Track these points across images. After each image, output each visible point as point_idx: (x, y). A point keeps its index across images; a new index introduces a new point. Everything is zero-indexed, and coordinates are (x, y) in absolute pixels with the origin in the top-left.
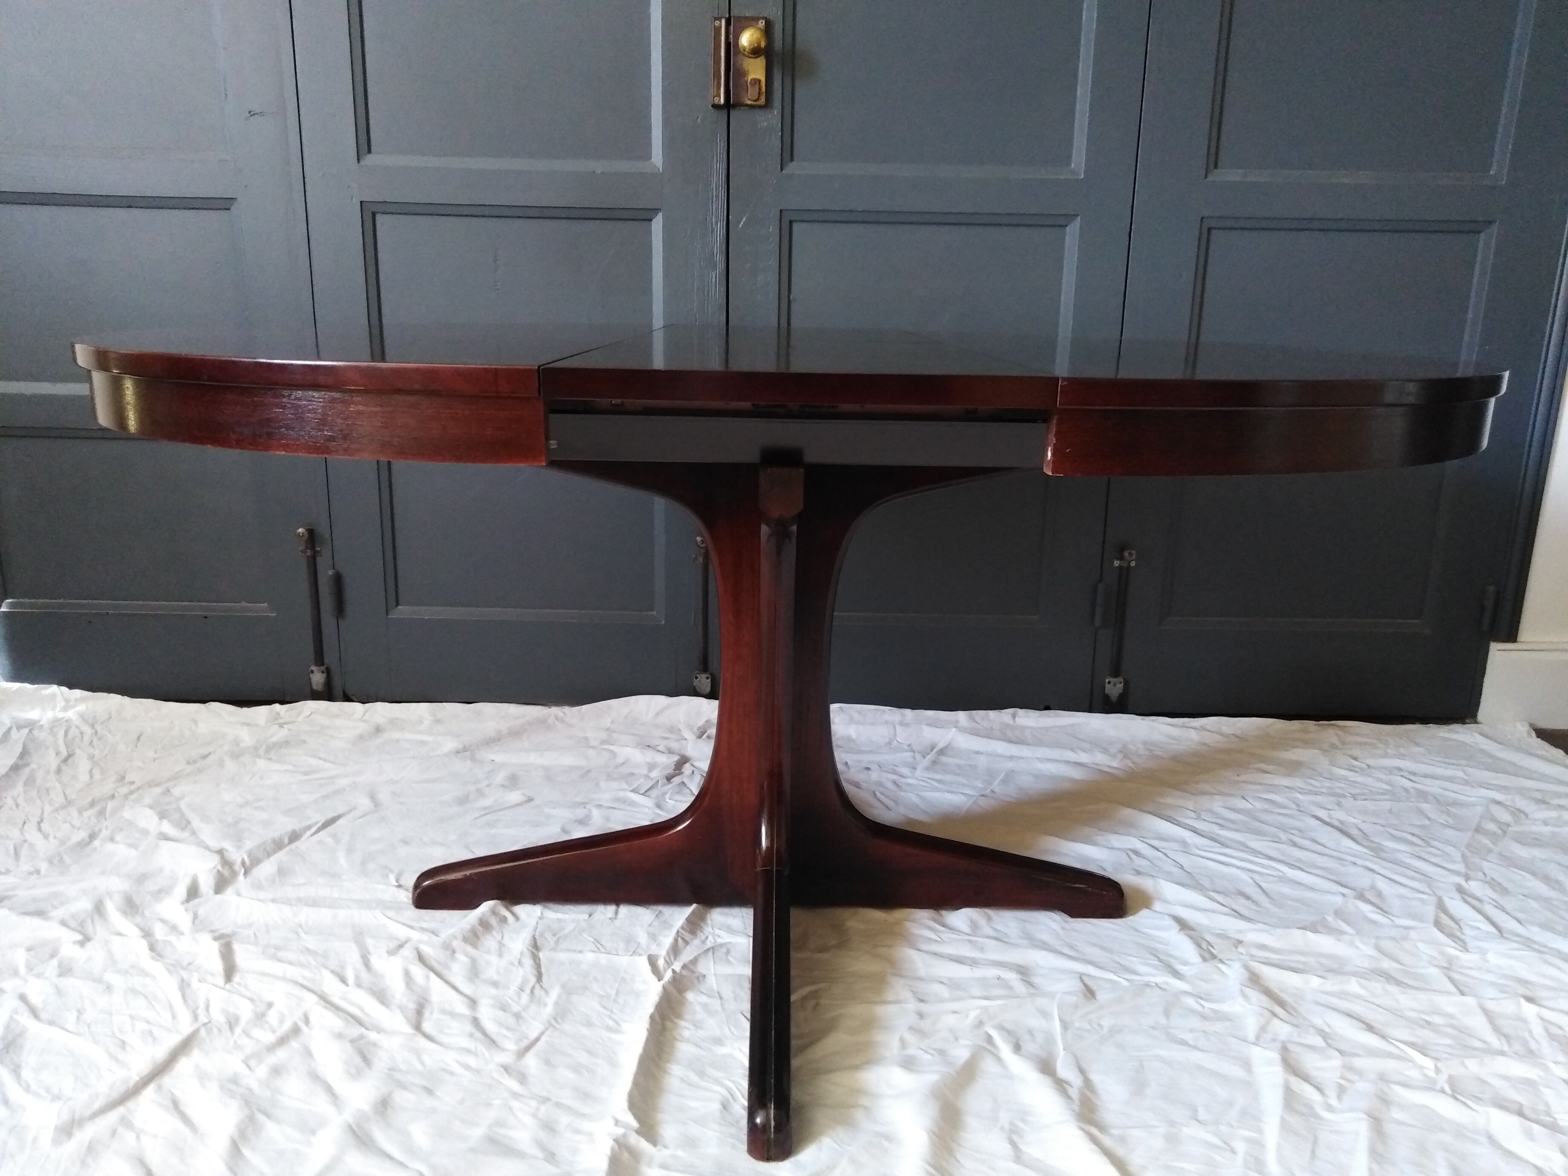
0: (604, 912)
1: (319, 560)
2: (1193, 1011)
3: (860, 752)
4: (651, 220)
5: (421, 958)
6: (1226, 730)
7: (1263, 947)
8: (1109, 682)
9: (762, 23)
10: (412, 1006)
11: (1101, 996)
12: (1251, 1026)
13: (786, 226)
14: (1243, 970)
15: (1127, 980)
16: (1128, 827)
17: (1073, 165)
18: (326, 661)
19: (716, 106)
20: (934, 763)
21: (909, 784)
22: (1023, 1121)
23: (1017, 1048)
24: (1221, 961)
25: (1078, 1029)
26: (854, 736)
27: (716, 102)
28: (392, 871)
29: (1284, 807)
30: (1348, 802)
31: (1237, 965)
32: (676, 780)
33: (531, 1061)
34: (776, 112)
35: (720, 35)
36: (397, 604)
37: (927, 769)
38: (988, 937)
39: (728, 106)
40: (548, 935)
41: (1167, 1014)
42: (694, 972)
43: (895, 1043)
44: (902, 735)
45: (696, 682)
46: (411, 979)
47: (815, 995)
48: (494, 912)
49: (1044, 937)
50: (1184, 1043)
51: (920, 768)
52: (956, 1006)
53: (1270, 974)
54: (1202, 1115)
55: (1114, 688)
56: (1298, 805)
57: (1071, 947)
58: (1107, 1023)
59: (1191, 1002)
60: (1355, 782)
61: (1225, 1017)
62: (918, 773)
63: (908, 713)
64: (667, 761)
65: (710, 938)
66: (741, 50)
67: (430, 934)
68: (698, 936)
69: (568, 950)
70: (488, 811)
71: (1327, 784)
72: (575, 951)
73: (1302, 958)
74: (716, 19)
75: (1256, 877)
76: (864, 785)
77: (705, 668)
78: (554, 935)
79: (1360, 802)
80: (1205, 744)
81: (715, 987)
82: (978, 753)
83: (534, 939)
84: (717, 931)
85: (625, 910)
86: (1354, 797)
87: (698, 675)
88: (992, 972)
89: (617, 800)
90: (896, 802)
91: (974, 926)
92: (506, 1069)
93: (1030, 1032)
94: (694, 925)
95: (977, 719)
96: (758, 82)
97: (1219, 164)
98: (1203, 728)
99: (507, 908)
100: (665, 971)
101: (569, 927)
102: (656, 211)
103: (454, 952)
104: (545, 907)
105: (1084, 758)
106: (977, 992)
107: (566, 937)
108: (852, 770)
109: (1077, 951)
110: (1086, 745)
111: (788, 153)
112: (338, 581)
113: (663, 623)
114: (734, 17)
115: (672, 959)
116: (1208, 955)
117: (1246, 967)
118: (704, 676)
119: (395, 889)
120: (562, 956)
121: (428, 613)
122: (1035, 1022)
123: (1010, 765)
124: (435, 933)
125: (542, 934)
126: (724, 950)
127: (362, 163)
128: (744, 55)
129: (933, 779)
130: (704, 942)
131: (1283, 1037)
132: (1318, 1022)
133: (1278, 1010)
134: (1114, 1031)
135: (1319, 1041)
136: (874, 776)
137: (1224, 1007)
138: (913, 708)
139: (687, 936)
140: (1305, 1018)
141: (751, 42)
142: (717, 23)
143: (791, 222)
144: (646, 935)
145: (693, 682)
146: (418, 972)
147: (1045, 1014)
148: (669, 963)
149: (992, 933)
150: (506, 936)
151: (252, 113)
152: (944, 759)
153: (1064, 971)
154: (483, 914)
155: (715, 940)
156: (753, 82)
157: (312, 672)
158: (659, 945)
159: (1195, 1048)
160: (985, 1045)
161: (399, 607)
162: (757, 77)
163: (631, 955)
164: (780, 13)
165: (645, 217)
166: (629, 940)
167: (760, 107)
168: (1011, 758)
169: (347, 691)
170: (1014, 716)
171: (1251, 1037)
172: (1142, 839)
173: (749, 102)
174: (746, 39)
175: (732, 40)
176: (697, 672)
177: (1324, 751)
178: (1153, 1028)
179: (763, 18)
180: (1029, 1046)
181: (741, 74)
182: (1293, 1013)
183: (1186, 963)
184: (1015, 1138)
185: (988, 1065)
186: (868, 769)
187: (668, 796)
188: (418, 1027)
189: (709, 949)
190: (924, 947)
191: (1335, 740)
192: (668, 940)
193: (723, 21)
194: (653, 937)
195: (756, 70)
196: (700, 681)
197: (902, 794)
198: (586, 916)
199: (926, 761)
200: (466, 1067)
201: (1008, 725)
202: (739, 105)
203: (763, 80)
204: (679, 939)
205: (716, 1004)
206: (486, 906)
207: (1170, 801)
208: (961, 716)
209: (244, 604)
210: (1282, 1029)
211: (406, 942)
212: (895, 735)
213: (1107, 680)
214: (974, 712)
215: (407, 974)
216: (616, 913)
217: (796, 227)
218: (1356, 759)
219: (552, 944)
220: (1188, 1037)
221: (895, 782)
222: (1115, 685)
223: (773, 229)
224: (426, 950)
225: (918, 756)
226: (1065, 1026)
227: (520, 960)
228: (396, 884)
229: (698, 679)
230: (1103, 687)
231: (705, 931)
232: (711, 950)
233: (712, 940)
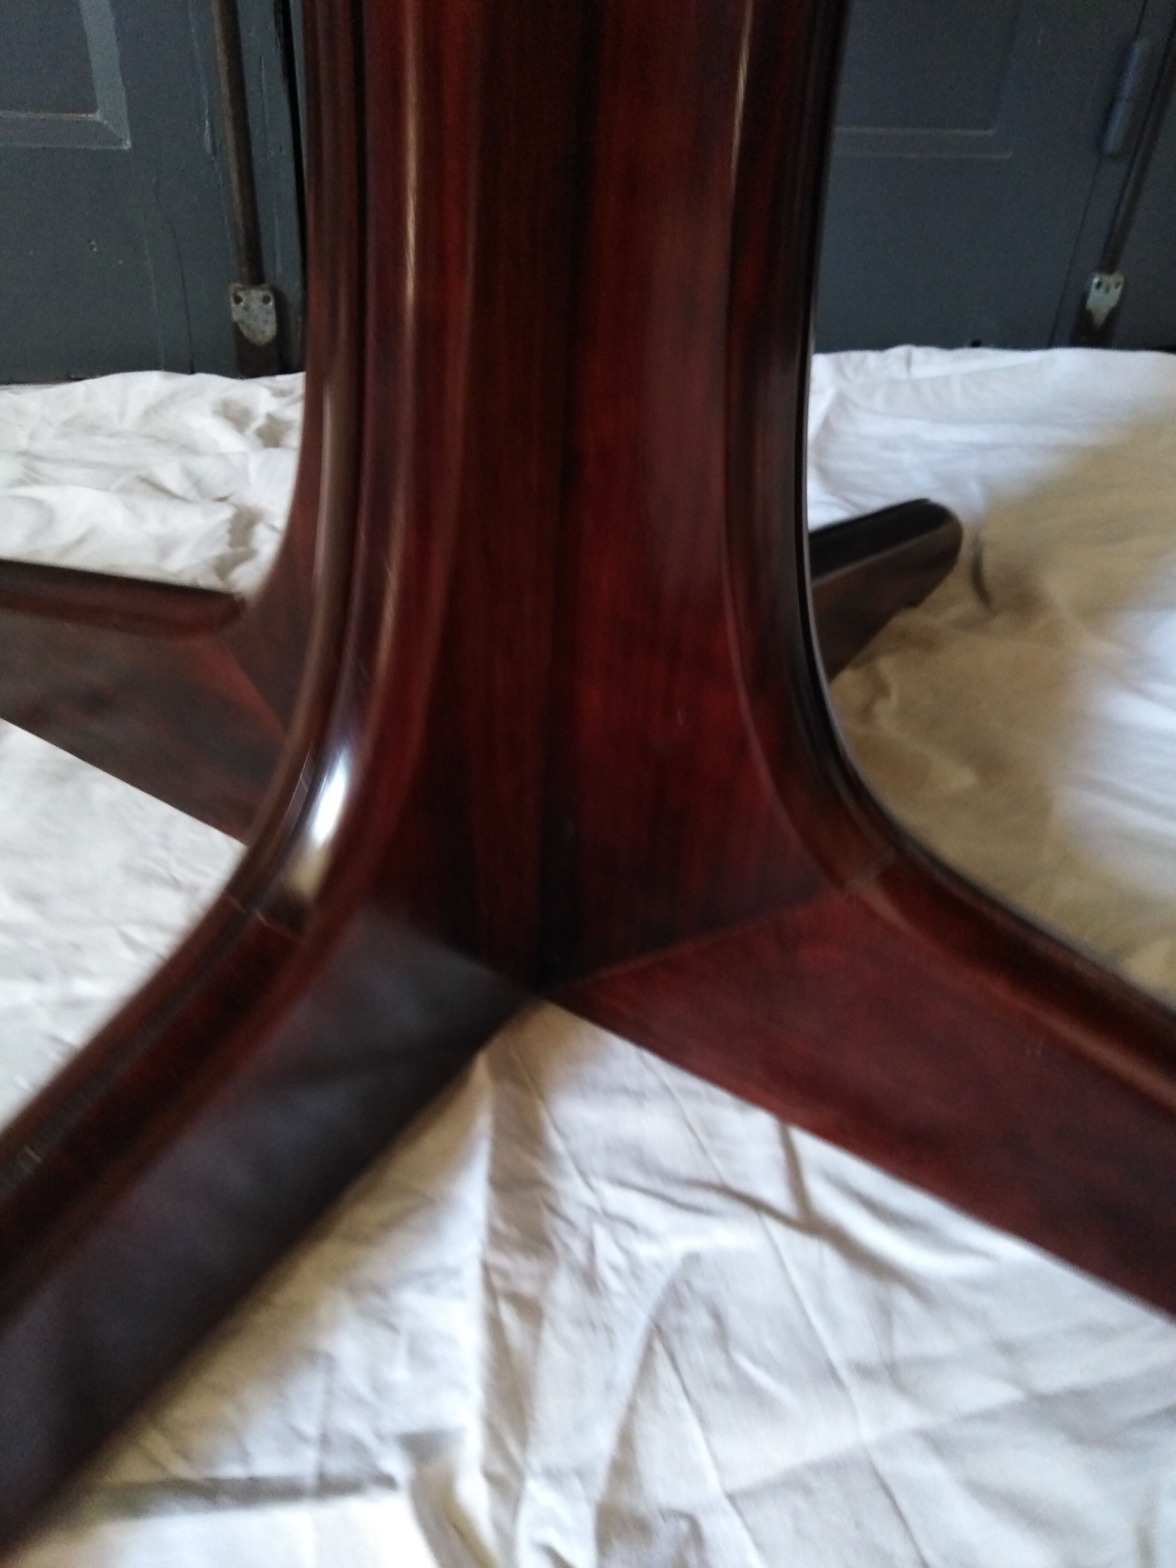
8: (1099, 285)
45: (237, 313)
55: (1104, 297)
65: (608, 1250)
68: (557, 1243)
77: (254, 274)
87: (241, 294)
113: (127, 145)
118: (256, 294)
145: (228, 311)
155: (627, 1253)
176: (239, 285)
196: (247, 308)
213: (1096, 280)
222: (1108, 290)
229: (242, 304)
230: (1085, 296)
231: (570, 1210)
232: (658, 1346)
233: (618, 1257)
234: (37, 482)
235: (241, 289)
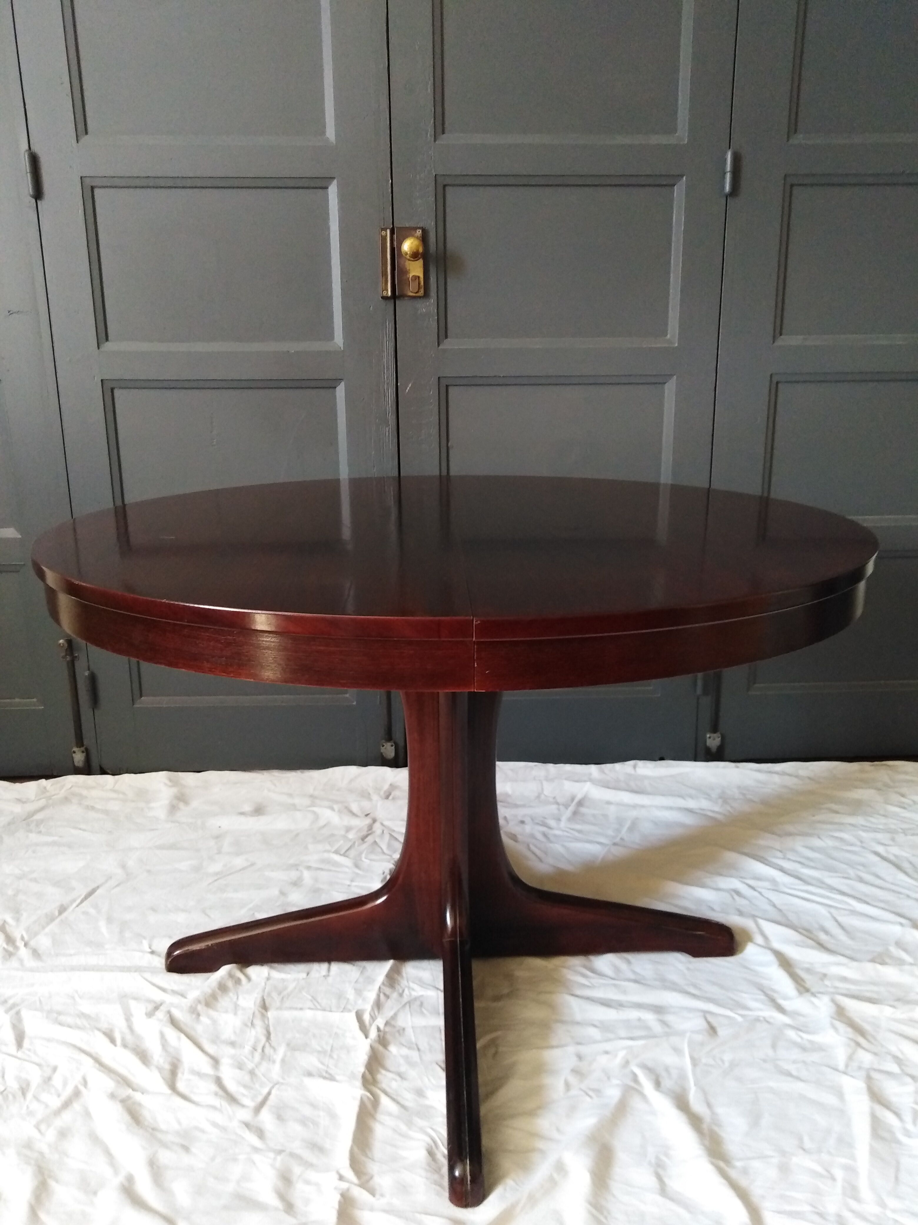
0: (319, 969)
1: (77, 664)
2: (795, 1044)
3: (516, 806)
4: (336, 388)
5: (173, 1022)
6: (802, 773)
7: (844, 979)
8: (710, 738)
9: (419, 232)
10: (167, 1067)
11: (721, 1032)
12: (840, 1056)
13: (443, 390)
14: (831, 1004)
15: (742, 1016)
16: (730, 870)
17: (669, 336)
18: (85, 743)
19: (385, 298)
20: (575, 813)
21: (555, 836)
22: (667, 1155)
23: (658, 1084)
24: (813, 995)
25: (706, 1065)
26: (510, 792)
27: (385, 294)
28: (145, 938)
29: (852, 845)
30: (901, 838)
31: (826, 999)
32: (370, 839)
33: (266, 1118)
34: (433, 300)
35: (386, 243)
36: (141, 696)
37: (569, 820)
38: (629, 980)
39: (394, 297)
40: (274, 995)
41: (774, 1046)
42: (394, 1027)
43: (560, 1085)
44: (548, 789)
45: (383, 750)
46: (166, 1040)
47: (493, 1043)
48: (231, 975)
49: (674, 977)
50: (789, 1074)
51: (564, 818)
52: (608, 1046)
53: (853, 1006)
54: (808, 1144)
55: (713, 741)
56: (861, 842)
57: (695, 986)
58: (728, 1057)
59: (792, 1034)
60: (904, 817)
61: (819, 1048)
62: (563, 824)
63: (551, 768)
64: (363, 823)
65: (406, 992)
66: (404, 255)
67: (180, 997)
68: (397, 989)
69: (291, 1008)
70: (220, 875)
71: (883, 820)
72: (296, 1009)
73: (875, 988)
74: (382, 229)
75: (833, 911)
76: (520, 837)
77: (389, 737)
78: (279, 994)
79: (910, 837)
80: (785, 787)
81: (413, 1039)
82: (609, 803)
83: (264, 1000)
84: (412, 985)
85: (336, 967)
86: (905, 832)
87: (384, 744)
88: (634, 1014)
89: (323, 861)
90: (546, 853)
91: (617, 970)
92: (247, 1125)
93: (667, 1069)
94: (392, 979)
95: (606, 771)
96: (417, 278)
97: (784, 331)
98: (783, 774)
99: (241, 971)
100: (371, 1025)
101: (291, 987)
102: (339, 380)
103: (199, 1015)
104: (271, 967)
105: (691, 804)
106: (623, 1033)
107: (289, 995)
108: (511, 824)
109: (700, 989)
110: (693, 792)
111: (443, 333)
112: (93, 679)
113: (355, 703)
114: (397, 227)
115: (376, 1013)
116: (802, 987)
117: (833, 1001)
118: (389, 744)
119: (149, 955)
120: (287, 1014)
121: (165, 701)
122: (670, 1059)
123: (634, 813)
124: (183, 996)
125: (269, 994)
126: (418, 1003)
127: (102, 349)
128: (406, 258)
129: (573, 829)
130: (401, 995)
131: (866, 1065)
132: (893, 1049)
133: (861, 1040)
134: (733, 1065)
135: (894, 1068)
136: (528, 828)
137: (817, 1038)
138: (555, 762)
139: (388, 991)
140: (882, 1046)
141: (411, 248)
142: (383, 233)
143: (447, 386)
144: (353, 991)
145: (380, 749)
146: (172, 1034)
147: (677, 1051)
148: (373, 1018)
149: (632, 976)
150: (240, 997)
151: (11, 312)
152: (583, 810)
153: (690, 1010)
154: (222, 978)
155: (410, 993)
156: (413, 278)
157: (74, 752)
158: (364, 1000)
159: (798, 1078)
160: (632, 1084)
161: (143, 698)
162: (417, 274)
163: (342, 1012)
164: (433, 223)
165: (331, 385)
166: (340, 996)
167: (420, 297)
168: (635, 806)
169: (103, 766)
170: (635, 767)
171: (841, 1067)
172: (741, 878)
173: (411, 294)
174: (408, 246)
175: (396, 246)
176: (384, 741)
177: (879, 789)
178: (765, 1061)
179: (419, 228)
180: (667, 1083)
181: (404, 272)
182: (873, 1041)
183: (786, 998)
184: (661, 1172)
185: (636, 1103)
186: (522, 822)
187: (363, 855)
188: (173, 1087)
189: (406, 1004)
190: (578, 992)
191: (886, 779)
192: (371, 995)
193: (388, 231)
194: (359, 992)
195: (416, 269)
197: (551, 845)
198: (304, 975)
199: (569, 812)
200: (215, 1125)
201: (630, 775)
202: (403, 296)
203: (422, 276)
204: (382, 995)
205: (414, 1055)
206: (225, 970)
207: (762, 842)
208: (593, 769)
209: (17, 700)
210: (865, 1058)
211: (161, 1004)
212: (542, 789)
213: (708, 735)
214: (603, 766)
215: (162, 1036)
216: (329, 970)
217: (451, 389)
218: (903, 796)
219: (278, 1004)
220: (792, 1068)
221: (545, 835)
222: (714, 739)
223: (433, 393)
224: (178, 1014)
225: (562, 808)
226: (695, 1062)
227: (252, 1021)
228: (150, 950)
229: (384, 747)
230: (706, 742)
231: (402, 985)
232: (408, 1004)
233: (408, 994)
234: (314, 806)
235: (385, 743)
